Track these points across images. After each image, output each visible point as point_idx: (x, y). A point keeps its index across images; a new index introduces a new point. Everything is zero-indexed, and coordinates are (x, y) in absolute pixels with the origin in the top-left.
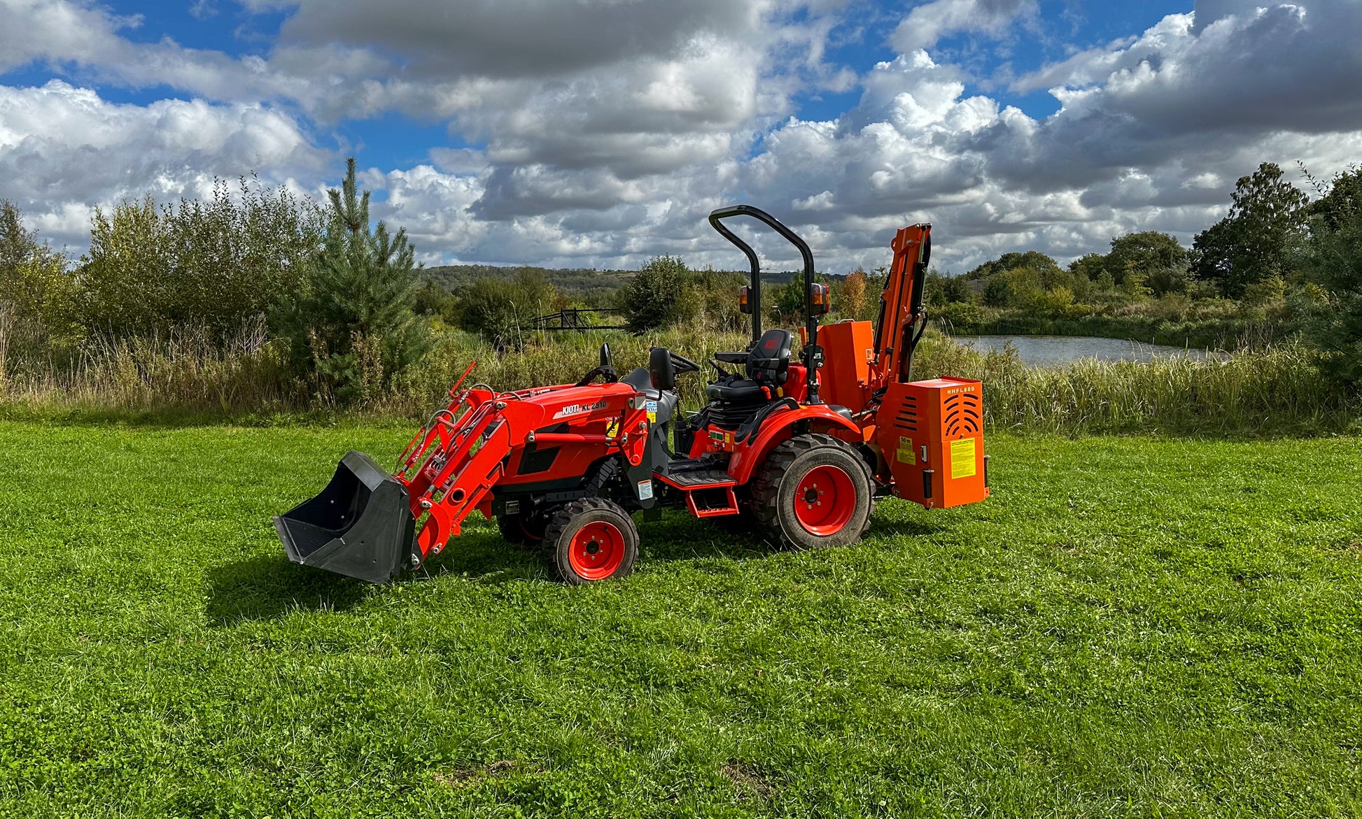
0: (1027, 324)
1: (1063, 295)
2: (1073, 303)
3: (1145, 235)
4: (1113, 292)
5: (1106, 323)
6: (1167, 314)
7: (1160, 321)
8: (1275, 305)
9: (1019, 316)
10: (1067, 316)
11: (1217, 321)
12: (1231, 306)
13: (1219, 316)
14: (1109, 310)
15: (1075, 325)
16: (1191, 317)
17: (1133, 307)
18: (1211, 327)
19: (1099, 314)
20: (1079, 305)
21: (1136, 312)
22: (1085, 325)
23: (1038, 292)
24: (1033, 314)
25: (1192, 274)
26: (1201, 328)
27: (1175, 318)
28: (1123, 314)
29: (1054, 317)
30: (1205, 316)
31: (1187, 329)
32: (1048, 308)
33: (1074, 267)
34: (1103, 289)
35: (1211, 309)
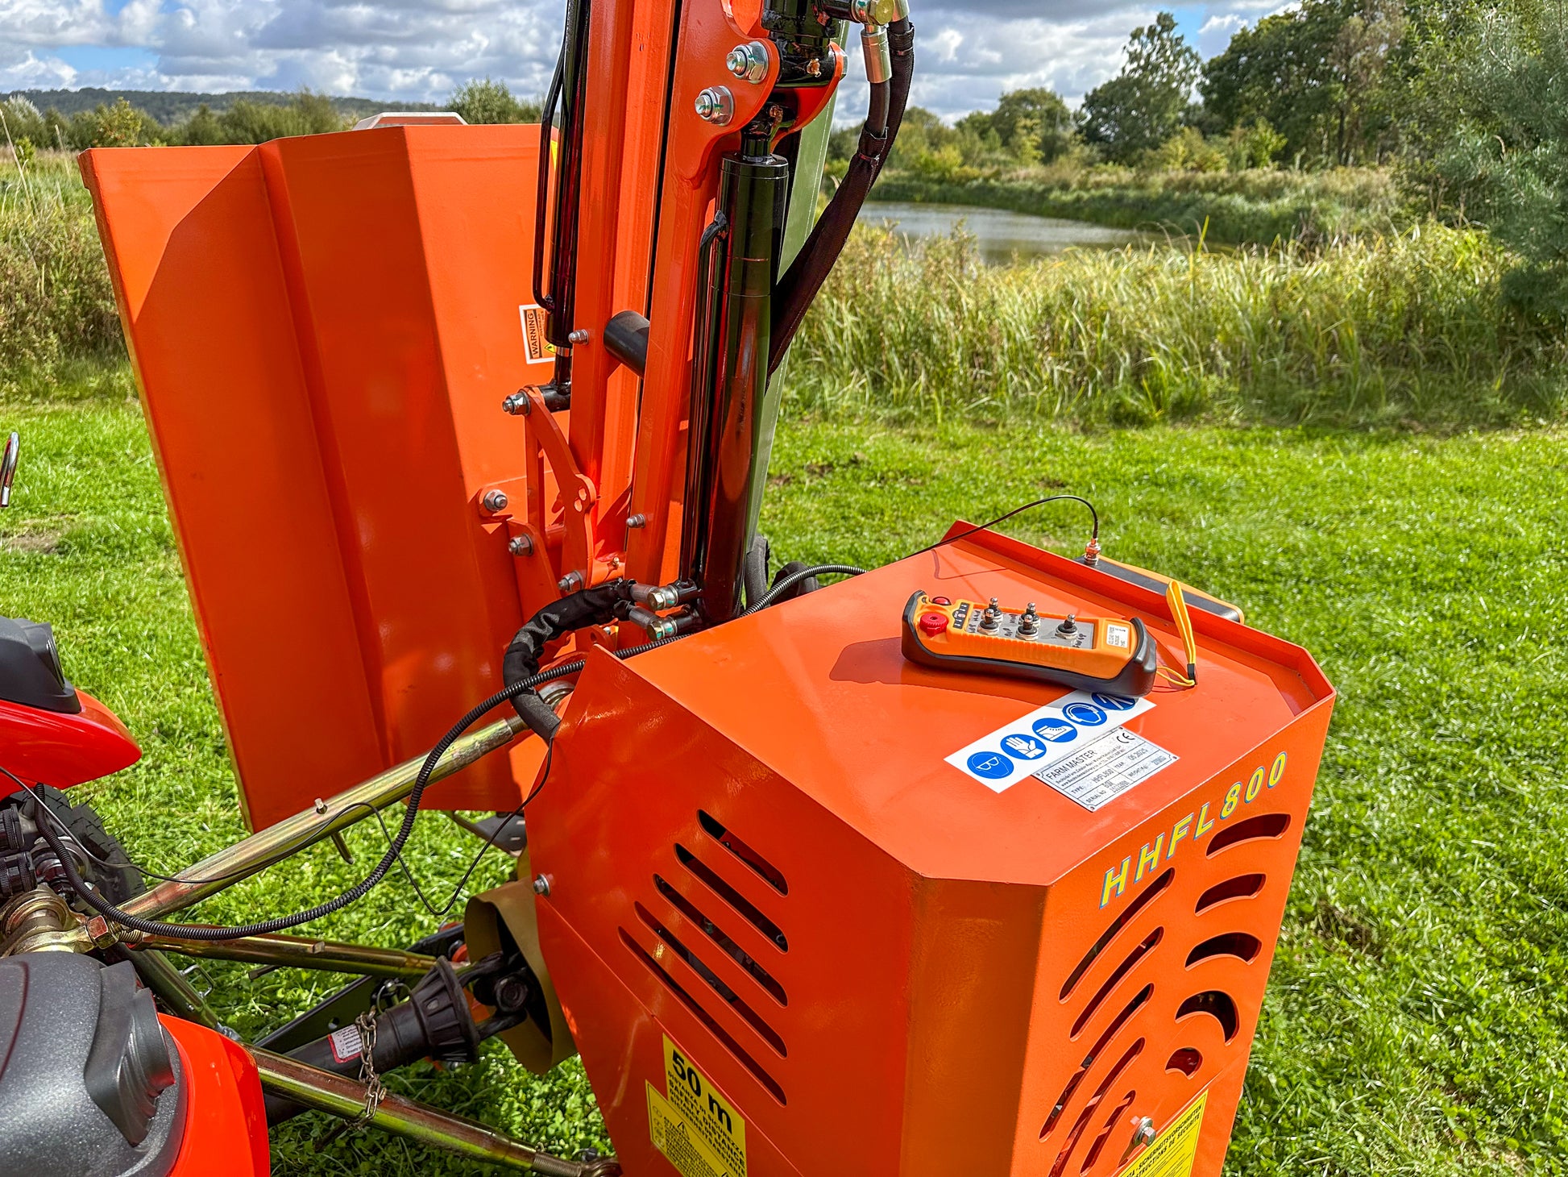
0: (911, 189)
1: (950, 155)
2: (962, 165)
3: (1033, 92)
4: (1000, 155)
5: (993, 189)
6: (1058, 181)
7: (1049, 190)
8: (1172, 174)
9: (903, 178)
10: (953, 181)
11: (1110, 192)
12: (1125, 175)
13: (1112, 185)
14: (997, 175)
15: (959, 191)
16: (1083, 185)
17: (1022, 172)
18: (1104, 197)
19: (986, 180)
20: (967, 168)
21: (1025, 179)
22: (971, 192)
23: (924, 152)
24: (918, 176)
25: (1079, 137)
26: (1093, 199)
27: (1065, 187)
28: (1011, 180)
29: (940, 181)
30: (1098, 185)
31: (1078, 199)
32: (935, 171)
33: (959, 125)
34: (991, 150)
35: (1104, 177)
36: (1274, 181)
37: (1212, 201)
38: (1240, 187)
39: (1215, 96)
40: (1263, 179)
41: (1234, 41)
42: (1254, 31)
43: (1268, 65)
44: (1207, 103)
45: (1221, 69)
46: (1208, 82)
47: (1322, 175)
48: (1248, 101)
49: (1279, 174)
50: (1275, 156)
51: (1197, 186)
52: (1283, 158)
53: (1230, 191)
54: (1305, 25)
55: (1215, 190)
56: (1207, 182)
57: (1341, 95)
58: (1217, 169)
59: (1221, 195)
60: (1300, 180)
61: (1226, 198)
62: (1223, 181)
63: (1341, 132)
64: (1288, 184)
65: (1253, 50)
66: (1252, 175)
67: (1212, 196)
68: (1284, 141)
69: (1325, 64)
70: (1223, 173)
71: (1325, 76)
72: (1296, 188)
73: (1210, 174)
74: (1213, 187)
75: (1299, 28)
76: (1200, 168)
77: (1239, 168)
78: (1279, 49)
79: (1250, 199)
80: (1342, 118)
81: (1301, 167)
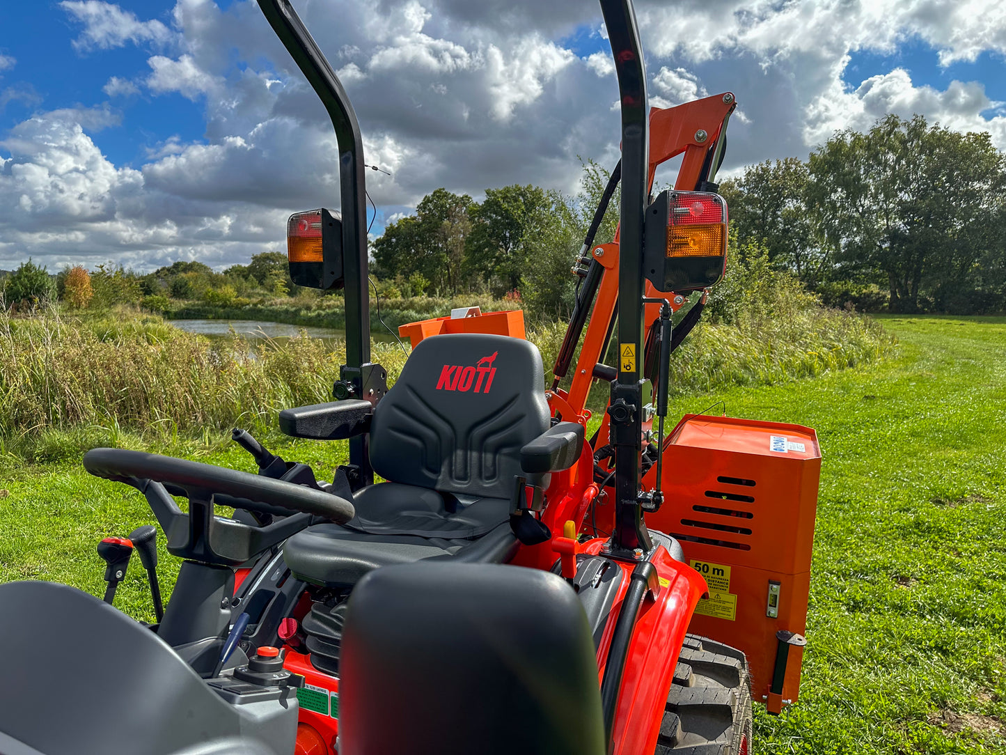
0: (205, 311)
1: (229, 291)
2: (237, 297)
3: (272, 254)
4: (259, 290)
5: (260, 310)
6: (303, 305)
7: (300, 310)
9: (198, 305)
10: (232, 306)
13: (338, 307)
14: (262, 302)
15: (237, 312)
16: (320, 307)
17: (278, 301)
18: (334, 313)
19: (255, 305)
20: (240, 298)
21: (281, 304)
22: (246, 312)
23: (210, 288)
24: (208, 304)
26: (328, 315)
27: (308, 308)
28: (271, 305)
29: (224, 306)
30: (329, 307)
31: (319, 315)
32: (219, 300)
33: (226, 272)
34: (253, 288)
35: (332, 302)
36: (429, 302)
37: (398, 314)
38: (411, 306)
39: (381, 258)
40: (423, 302)
41: (387, 230)
42: (396, 226)
43: (407, 243)
44: (378, 262)
45: (383, 245)
46: (377, 251)
47: (452, 299)
48: (400, 261)
49: (430, 299)
50: (425, 290)
51: (387, 306)
52: (430, 291)
53: (406, 308)
54: (421, 224)
55: (398, 308)
56: (392, 304)
57: (447, 259)
58: (396, 297)
59: (402, 311)
60: (441, 302)
61: (405, 312)
62: (401, 303)
63: (449, 277)
64: (436, 304)
65: (398, 236)
66: (417, 299)
67: (398, 311)
68: (429, 282)
69: (435, 243)
70: (400, 299)
71: (436, 249)
72: (440, 306)
73: (393, 300)
74: (397, 306)
75: (419, 225)
76: (386, 297)
77: (408, 297)
78: (411, 235)
79: (418, 312)
80: (449, 270)
81: (440, 296)
